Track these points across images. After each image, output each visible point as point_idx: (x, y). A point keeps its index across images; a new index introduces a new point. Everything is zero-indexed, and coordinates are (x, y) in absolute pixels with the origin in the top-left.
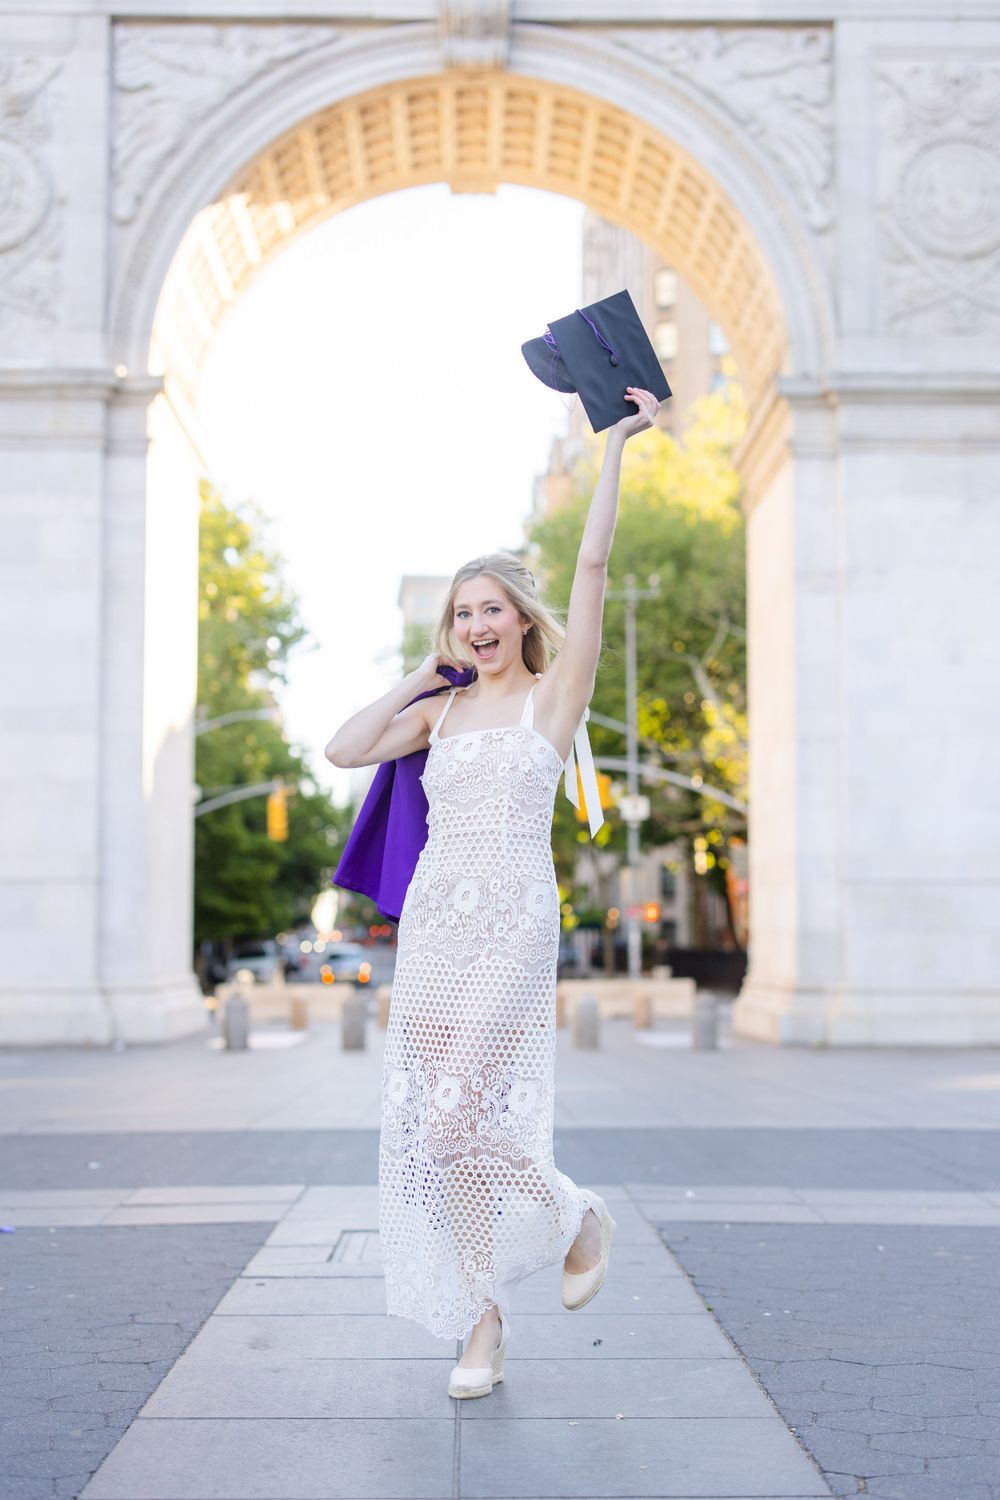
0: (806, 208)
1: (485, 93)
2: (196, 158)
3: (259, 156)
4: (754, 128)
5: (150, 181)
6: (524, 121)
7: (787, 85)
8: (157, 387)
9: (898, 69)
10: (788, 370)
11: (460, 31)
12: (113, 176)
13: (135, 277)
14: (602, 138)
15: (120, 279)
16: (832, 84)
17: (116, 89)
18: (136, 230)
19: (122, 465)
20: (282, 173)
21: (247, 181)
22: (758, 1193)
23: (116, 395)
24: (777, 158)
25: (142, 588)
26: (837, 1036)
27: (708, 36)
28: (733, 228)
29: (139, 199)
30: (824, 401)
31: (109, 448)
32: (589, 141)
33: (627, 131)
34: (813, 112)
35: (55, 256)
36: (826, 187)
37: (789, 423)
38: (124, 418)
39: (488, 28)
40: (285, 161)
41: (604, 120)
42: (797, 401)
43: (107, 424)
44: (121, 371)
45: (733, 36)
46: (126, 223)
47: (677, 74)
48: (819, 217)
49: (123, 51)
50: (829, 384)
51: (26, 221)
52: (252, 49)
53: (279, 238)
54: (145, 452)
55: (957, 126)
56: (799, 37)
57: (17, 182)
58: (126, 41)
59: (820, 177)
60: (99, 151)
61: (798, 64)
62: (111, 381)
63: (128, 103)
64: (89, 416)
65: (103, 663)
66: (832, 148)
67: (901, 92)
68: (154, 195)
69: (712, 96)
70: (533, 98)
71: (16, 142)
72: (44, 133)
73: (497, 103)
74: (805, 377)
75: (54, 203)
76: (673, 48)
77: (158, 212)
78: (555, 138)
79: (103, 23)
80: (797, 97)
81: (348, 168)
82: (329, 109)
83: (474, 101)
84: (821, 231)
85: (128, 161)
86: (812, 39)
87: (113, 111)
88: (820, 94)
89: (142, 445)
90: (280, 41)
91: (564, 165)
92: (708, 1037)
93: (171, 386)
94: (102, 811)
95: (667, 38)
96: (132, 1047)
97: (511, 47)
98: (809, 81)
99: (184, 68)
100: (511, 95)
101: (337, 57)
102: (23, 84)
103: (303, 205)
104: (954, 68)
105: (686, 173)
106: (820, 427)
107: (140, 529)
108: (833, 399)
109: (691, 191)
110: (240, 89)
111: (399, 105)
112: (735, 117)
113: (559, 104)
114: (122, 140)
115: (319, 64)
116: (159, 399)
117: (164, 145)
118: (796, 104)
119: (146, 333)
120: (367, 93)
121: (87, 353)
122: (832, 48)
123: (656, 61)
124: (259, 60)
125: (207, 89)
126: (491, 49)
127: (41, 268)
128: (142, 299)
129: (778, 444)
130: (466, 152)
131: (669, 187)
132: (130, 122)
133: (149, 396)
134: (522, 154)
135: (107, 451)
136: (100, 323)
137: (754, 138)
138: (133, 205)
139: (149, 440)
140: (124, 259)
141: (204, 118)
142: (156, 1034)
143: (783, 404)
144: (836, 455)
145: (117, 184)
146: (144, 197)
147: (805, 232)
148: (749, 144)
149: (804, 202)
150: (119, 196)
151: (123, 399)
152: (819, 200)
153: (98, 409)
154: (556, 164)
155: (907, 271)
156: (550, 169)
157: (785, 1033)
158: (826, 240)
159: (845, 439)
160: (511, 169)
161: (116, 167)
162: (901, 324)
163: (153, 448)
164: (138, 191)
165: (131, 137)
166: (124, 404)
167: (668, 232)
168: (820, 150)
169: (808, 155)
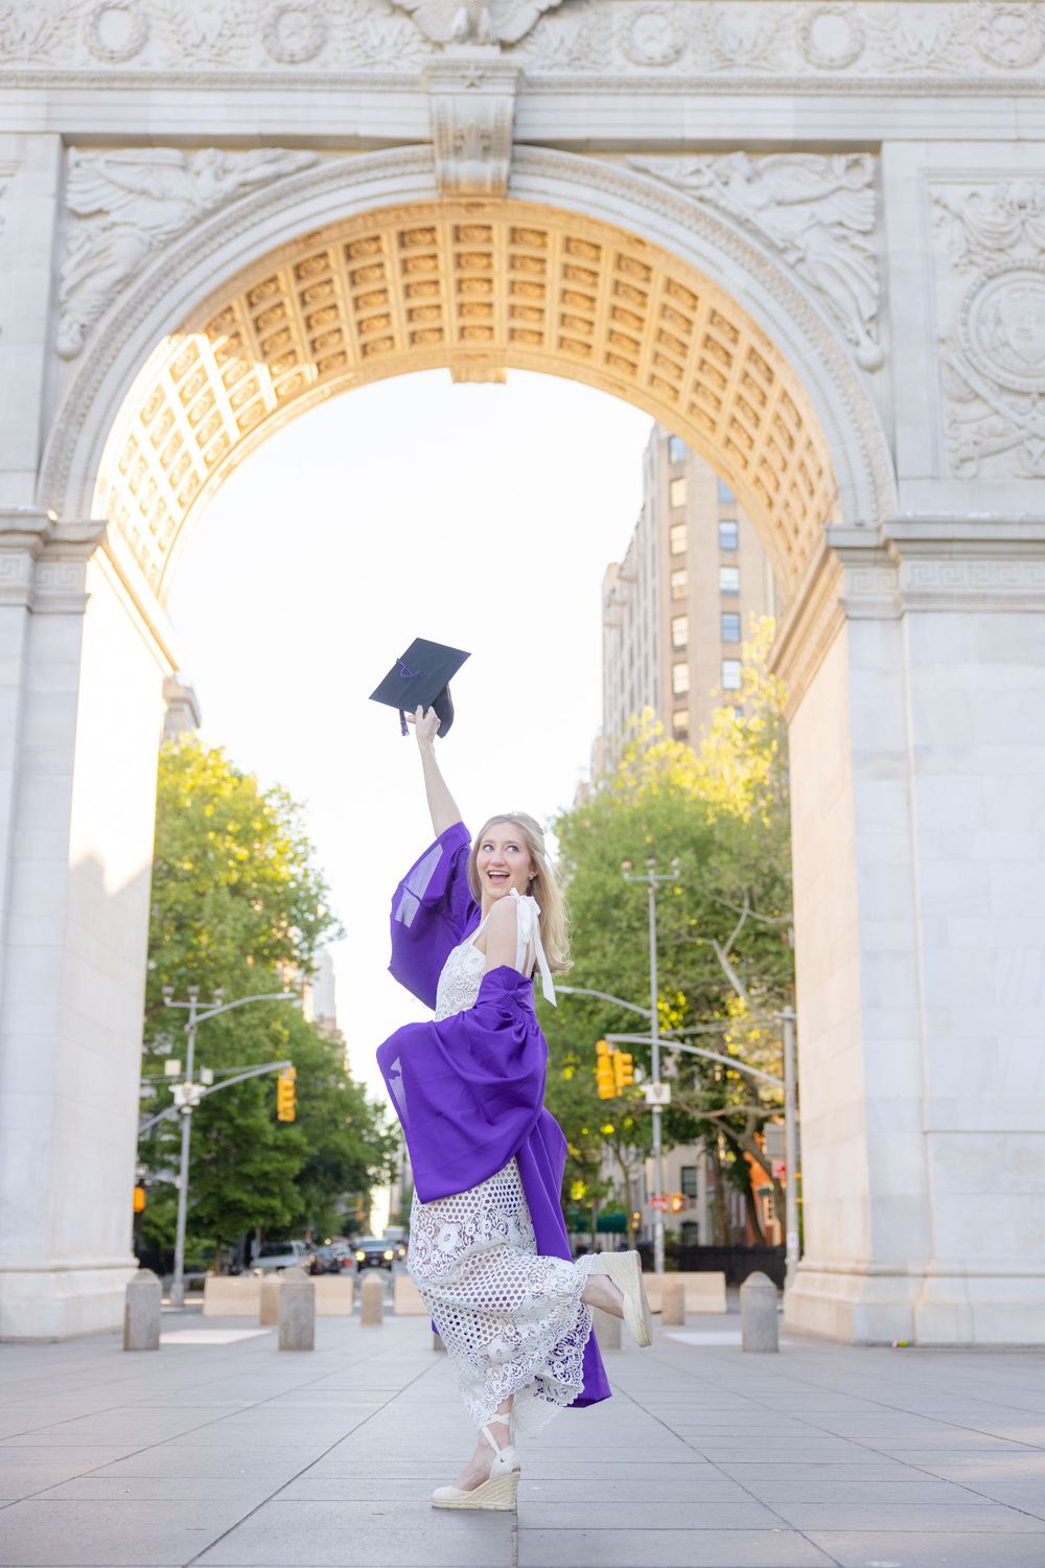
0: (856, 343)
1: (488, 231)
2: (153, 285)
3: (226, 286)
4: (791, 257)
5: (100, 312)
6: (532, 274)
7: (828, 211)
8: (94, 539)
9: (954, 194)
10: (838, 520)
11: (457, 149)
12: (56, 306)
13: (77, 414)
14: (617, 287)
15: (58, 416)
16: (879, 211)
17: (65, 213)
18: (78, 366)
19: (47, 626)
20: (258, 325)
21: (211, 316)
23: (46, 544)
24: (819, 289)
25: (69, 772)
26: (928, 1334)
27: (738, 158)
28: (770, 375)
29: (85, 331)
30: (883, 553)
31: (32, 609)
32: (604, 295)
33: (647, 272)
34: (859, 240)
36: (875, 318)
37: (844, 582)
38: (56, 575)
39: (487, 144)
40: (262, 307)
41: (620, 260)
42: (849, 552)
43: (34, 579)
44: (53, 515)
45: (764, 161)
46: (68, 358)
47: (701, 199)
48: (869, 352)
49: (75, 173)
50: (888, 532)
52: (221, 172)
54: (82, 613)
55: (1024, 253)
56: (840, 162)
58: (78, 164)
59: (869, 308)
60: (44, 276)
61: (840, 189)
62: (40, 525)
63: (77, 229)
64: (15, 567)
66: (881, 278)
67: (959, 217)
68: (102, 328)
69: (743, 222)
70: (542, 238)
73: (501, 247)
74: (860, 525)
76: (698, 171)
77: (105, 345)
78: (565, 295)
79: (56, 140)
80: (840, 224)
81: (338, 332)
82: (308, 237)
83: (476, 244)
84: (872, 369)
85: (72, 290)
86: (856, 163)
87: (59, 238)
88: (868, 220)
89: (78, 604)
90: (254, 165)
91: (577, 334)
93: (111, 530)
95: (691, 162)
97: (514, 169)
98: (854, 208)
99: (144, 192)
100: (515, 235)
101: (316, 183)
104: (1018, 190)
105: (714, 318)
106: (875, 585)
107: (71, 699)
108: (893, 549)
109: (721, 341)
110: (210, 213)
111: (390, 245)
112: (771, 245)
113: (568, 244)
114: (67, 268)
115: (297, 189)
116: (100, 552)
117: (117, 272)
118: (839, 231)
119: (88, 478)
121: (16, 496)
122: (878, 172)
123: (679, 187)
124: (229, 183)
125: (171, 214)
126: (493, 168)
128: (84, 442)
129: (832, 605)
130: (469, 321)
131: (695, 342)
132: (79, 249)
133: (87, 548)
134: (529, 323)
135: (30, 610)
136: (33, 464)
137: (792, 267)
138: (78, 338)
139: (87, 597)
140: (66, 396)
141: (166, 245)
142: (52, 1326)
143: (834, 557)
144: (900, 618)
145: (63, 315)
146: (91, 328)
147: (854, 368)
148: (787, 273)
149: (852, 336)
150: (63, 326)
151: (53, 549)
152: (868, 333)
153: (25, 559)
154: (568, 333)
155: (975, 409)
156: (562, 341)
157: (861, 1331)
158: (879, 379)
159: (909, 597)
160: (518, 345)
161: (62, 296)
162: (970, 469)
163: (90, 606)
164: (84, 319)
165: (79, 264)
166: (57, 558)
167: (693, 406)
168: (869, 279)
169: (856, 287)
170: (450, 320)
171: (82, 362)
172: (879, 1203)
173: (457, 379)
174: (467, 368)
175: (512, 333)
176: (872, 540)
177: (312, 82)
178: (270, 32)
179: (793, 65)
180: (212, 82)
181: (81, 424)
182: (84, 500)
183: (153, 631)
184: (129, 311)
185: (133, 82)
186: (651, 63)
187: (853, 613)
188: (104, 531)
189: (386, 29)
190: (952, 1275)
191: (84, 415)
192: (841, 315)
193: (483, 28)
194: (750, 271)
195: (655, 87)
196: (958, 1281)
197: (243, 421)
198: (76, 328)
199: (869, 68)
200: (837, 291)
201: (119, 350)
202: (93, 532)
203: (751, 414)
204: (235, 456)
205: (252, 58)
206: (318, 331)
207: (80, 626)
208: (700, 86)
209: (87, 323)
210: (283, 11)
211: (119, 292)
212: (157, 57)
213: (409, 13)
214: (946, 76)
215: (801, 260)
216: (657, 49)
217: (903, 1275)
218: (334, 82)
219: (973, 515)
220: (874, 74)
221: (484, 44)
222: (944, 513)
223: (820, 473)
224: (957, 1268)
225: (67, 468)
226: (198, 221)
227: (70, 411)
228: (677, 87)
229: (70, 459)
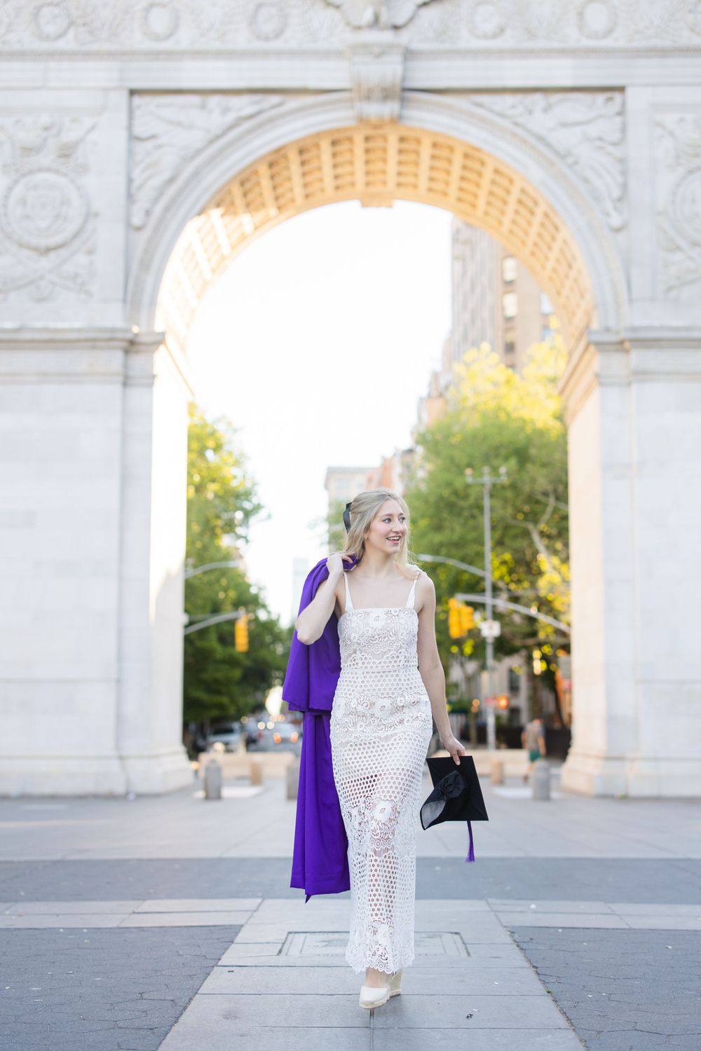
0: (607, 214)
1: (385, 138)
2: (187, 184)
3: (229, 183)
4: (570, 160)
5: (156, 200)
6: (411, 157)
7: (593, 130)
8: (160, 341)
9: (670, 119)
10: (595, 325)
11: (368, 97)
12: (130, 197)
13: (145, 265)
14: (465, 167)
15: (135, 268)
16: (624, 130)
17: (133, 138)
18: (145, 235)
19: (135, 393)
20: (245, 194)
21: (222, 200)
22: (582, 906)
23: (132, 346)
24: (586, 180)
25: (149, 478)
26: (634, 791)
27: (538, 97)
28: (557, 229)
29: (148, 213)
30: (621, 346)
31: (126, 382)
32: (456, 170)
33: (483, 163)
34: (611, 149)
35: (90, 252)
36: (620, 199)
37: (596, 362)
38: (137, 361)
39: (386, 94)
40: (248, 186)
41: (466, 156)
42: (601, 346)
43: (126, 366)
44: (135, 329)
45: (555, 98)
46: (139, 229)
47: (516, 124)
48: (616, 220)
49: (138, 113)
50: (623, 335)
51: (71, 228)
52: (225, 110)
53: (244, 237)
54: (151, 385)
56: (601, 98)
57: (66, 202)
58: (139, 107)
59: (616, 193)
60: (122, 180)
61: (600, 117)
62: (129, 336)
63: (141, 148)
64: (114, 360)
65: (122, 529)
66: (624, 173)
67: (672, 134)
68: (158, 210)
69: (541, 139)
70: (418, 141)
71: (65, 175)
72: (84, 169)
73: (393, 145)
74: (607, 330)
75: (90, 215)
76: (513, 107)
77: (161, 220)
78: (432, 168)
79: (125, 94)
80: (600, 139)
81: (291, 190)
82: (278, 150)
83: (378, 144)
84: (618, 230)
85: (140, 187)
86: (610, 99)
87: (130, 153)
88: (616, 136)
89: (150, 380)
90: (244, 105)
91: (439, 186)
92: (544, 793)
93: (169, 339)
94: (120, 632)
95: (509, 99)
96: (140, 796)
97: (402, 107)
98: (608, 127)
99: (179, 124)
100: (402, 140)
101: (283, 116)
102: (70, 136)
103: (259, 216)
105: (523, 191)
106: (617, 364)
107: (149, 436)
108: (627, 345)
109: (527, 203)
110: (218, 137)
111: (326, 146)
112: (556, 152)
113: (435, 145)
114: (136, 174)
115: (271, 120)
116: (162, 348)
117: (166, 175)
118: (599, 143)
119: (153, 303)
120: (304, 139)
121: (112, 317)
122: (624, 105)
123: (502, 115)
124: (231, 117)
125: (195, 138)
126: (389, 109)
127: (81, 259)
128: (150, 280)
129: (589, 376)
130: (371, 178)
131: (512, 200)
132: (142, 161)
133: (155, 346)
134: (410, 179)
135: (125, 384)
136: (122, 296)
137: (570, 167)
138: (144, 217)
139: (154, 377)
140: (139, 252)
141: (193, 157)
142: (157, 787)
143: (592, 348)
144: (629, 384)
145: (135, 203)
146: (152, 210)
147: (606, 230)
148: (567, 171)
149: (605, 210)
150: (135, 210)
151: (136, 348)
152: (616, 208)
153: (119, 355)
154: (434, 186)
155: (678, 257)
156: (430, 189)
157: (598, 788)
158: (621, 237)
159: (635, 373)
160: (402, 190)
161: (134, 190)
162: (674, 293)
163: (157, 382)
164: (147, 205)
165: (143, 171)
166: (137, 352)
167: (511, 231)
168: (616, 174)
169: (608, 179)
170: (360, 178)
171: (147, 231)
172: (612, 720)
173: (364, 205)
175: (399, 185)
176: (613, 338)
177: (279, 54)
178: (253, 21)
179: (573, 37)
180: (219, 54)
181: (148, 271)
182: (150, 318)
184: (174, 201)
185: (170, 55)
186: (485, 37)
187: (603, 381)
188: (164, 337)
189: (324, 17)
190: (649, 759)
191: (149, 265)
192: (599, 197)
193: (384, 18)
195: (487, 53)
196: (653, 763)
198: (142, 211)
199: (619, 40)
200: (596, 181)
202: (157, 338)
205: (242, 39)
206: (280, 191)
207: (152, 392)
208: (516, 53)
209: (149, 208)
210: (260, 6)
211: (167, 188)
212: (185, 38)
213: (338, 7)
214: (666, 43)
215: (576, 163)
216: (489, 27)
217: (622, 759)
218: (292, 54)
219: (674, 323)
220: (622, 43)
221: (383, 29)
222: (656, 323)
224: (652, 755)
225: (141, 298)
226: (211, 142)
227: (141, 263)
228: (500, 53)
229: (142, 293)
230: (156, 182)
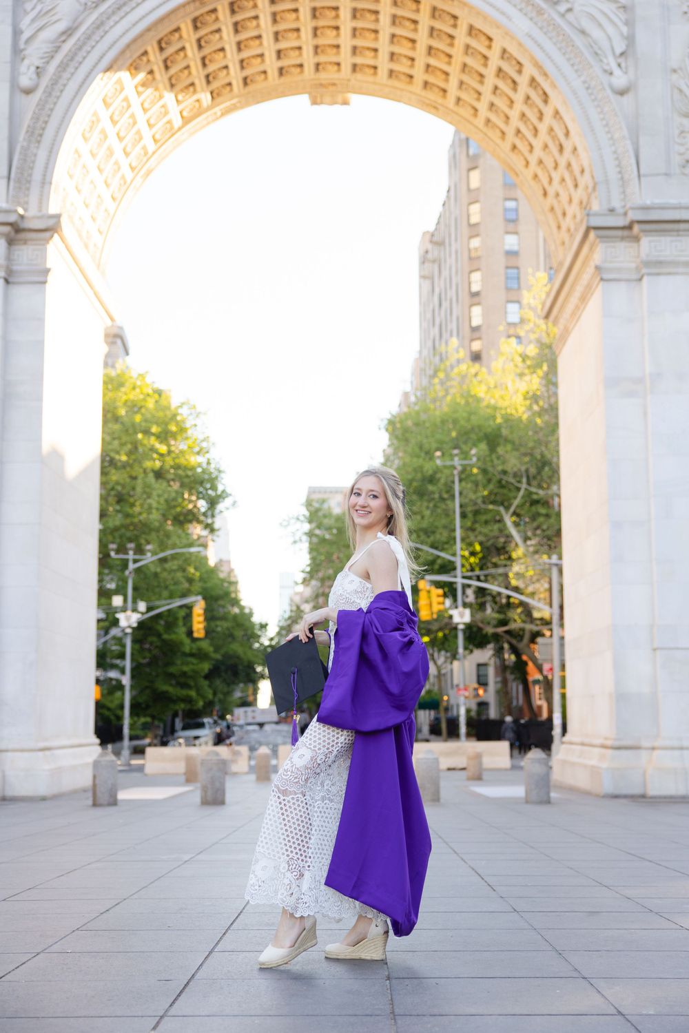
0: (610, 73)
3: (142, 36)
4: (562, 8)
5: (50, 57)
6: (369, 22)
8: (52, 228)
10: (595, 207)
12: (17, 52)
13: (35, 134)
14: (432, 31)
15: (22, 136)
18: (35, 98)
19: (21, 293)
20: (166, 65)
23: (17, 232)
24: (583, 32)
25: (40, 399)
28: (545, 98)
29: (39, 71)
30: (628, 231)
31: (9, 279)
32: (422, 38)
33: (455, 21)
36: (624, 54)
37: (599, 253)
38: (24, 254)
40: (170, 50)
42: (604, 232)
43: (9, 258)
44: (21, 210)
46: (28, 92)
48: (620, 80)
50: (632, 216)
54: (45, 282)
59: (620, 46)
60: (8, 30)
62: (12, 218)
66: (630, 23)
68: (52, 68)
74: (612, 210)
77: (54, 82)
78: (393, 38)
81: (226, 68)
84: (622, 93)
85: (28, 41)
89: (41, 276)
91: (403, 67)
92: (541, 792)
93: (64, 221)
105: (504, 55)
106: (622, 255)
107: (40, 344)
108: (636, 228)
109: (508, 72)
114: (25, 23)
116: (56, 236)
117: (61, 26)
119: (46, 182)
128: (42, 155)
129: (590, 270)
130: (322, 59)
131: (490, 72)
132: (33, 9)
133: (47, 234)
134: (367, 59)
135: (7, 281)
136: (5, 173)
137: (563, 15)
138: (34, 76)
139: (47, 271)
140: (27, 120)
141: (97, 5)
142: (42, 789)
143: (592, 234)
144: (640, 279)
145: (23, 59)
146: (44, 69)
147: (609, 91)
148: (559, 20)
149: (607, 68)
150: (23, 68)
151: (22, 235)
152: (619, 65)
153: (2, 243)
154: (396, 67)
156: (391, 73)
157: (608, 787)
158: (626, 100)
159: (647, 264)
160: (359, 76)
161: (22, 46)
163: (50, 278)
164: (38, 63)
165: (33, 20)
166: (25, 242)
167: (488, 121)
168: (620, 24)
169: (610, 30)
170: (308, 58)
171: (38, 94)
172: (621, 698)
173: (314, 102)
174: (322, 93)
175: (355, 67)
176: (621, 222)
181: (39, 142)
182: (43, 199)
183: (96, 295)
184: (72, 56)
187: (605, 276)
188: (59, 222)
190: (672, 748)
191: (41, 135)
192: (599, 52)
194: (531, 19)
196: (677, 753)
197: (157, 137)
198: (33, 69)
200: (596, 33)
201: (65, 85)
202: (51, 223)
203: (531, 127)
204: (153, 162)
206: (211, 68)
207: (44, 292)
209: (41, 65)
211: (64, 41)
215: (570, 10)
217: (637, 748)
222: (673, 201)
223: (583, 171)
224: (676, 743)
225: (30, 175)
227: (31, 132)
229: (32, 168)
230: (50, 33)
